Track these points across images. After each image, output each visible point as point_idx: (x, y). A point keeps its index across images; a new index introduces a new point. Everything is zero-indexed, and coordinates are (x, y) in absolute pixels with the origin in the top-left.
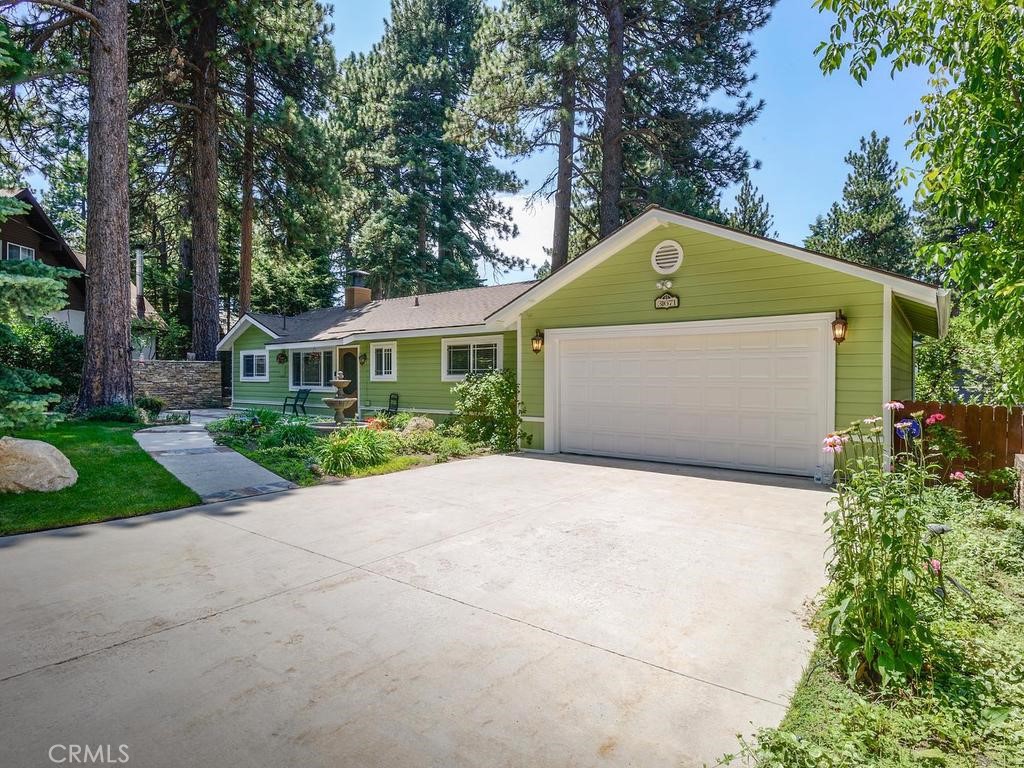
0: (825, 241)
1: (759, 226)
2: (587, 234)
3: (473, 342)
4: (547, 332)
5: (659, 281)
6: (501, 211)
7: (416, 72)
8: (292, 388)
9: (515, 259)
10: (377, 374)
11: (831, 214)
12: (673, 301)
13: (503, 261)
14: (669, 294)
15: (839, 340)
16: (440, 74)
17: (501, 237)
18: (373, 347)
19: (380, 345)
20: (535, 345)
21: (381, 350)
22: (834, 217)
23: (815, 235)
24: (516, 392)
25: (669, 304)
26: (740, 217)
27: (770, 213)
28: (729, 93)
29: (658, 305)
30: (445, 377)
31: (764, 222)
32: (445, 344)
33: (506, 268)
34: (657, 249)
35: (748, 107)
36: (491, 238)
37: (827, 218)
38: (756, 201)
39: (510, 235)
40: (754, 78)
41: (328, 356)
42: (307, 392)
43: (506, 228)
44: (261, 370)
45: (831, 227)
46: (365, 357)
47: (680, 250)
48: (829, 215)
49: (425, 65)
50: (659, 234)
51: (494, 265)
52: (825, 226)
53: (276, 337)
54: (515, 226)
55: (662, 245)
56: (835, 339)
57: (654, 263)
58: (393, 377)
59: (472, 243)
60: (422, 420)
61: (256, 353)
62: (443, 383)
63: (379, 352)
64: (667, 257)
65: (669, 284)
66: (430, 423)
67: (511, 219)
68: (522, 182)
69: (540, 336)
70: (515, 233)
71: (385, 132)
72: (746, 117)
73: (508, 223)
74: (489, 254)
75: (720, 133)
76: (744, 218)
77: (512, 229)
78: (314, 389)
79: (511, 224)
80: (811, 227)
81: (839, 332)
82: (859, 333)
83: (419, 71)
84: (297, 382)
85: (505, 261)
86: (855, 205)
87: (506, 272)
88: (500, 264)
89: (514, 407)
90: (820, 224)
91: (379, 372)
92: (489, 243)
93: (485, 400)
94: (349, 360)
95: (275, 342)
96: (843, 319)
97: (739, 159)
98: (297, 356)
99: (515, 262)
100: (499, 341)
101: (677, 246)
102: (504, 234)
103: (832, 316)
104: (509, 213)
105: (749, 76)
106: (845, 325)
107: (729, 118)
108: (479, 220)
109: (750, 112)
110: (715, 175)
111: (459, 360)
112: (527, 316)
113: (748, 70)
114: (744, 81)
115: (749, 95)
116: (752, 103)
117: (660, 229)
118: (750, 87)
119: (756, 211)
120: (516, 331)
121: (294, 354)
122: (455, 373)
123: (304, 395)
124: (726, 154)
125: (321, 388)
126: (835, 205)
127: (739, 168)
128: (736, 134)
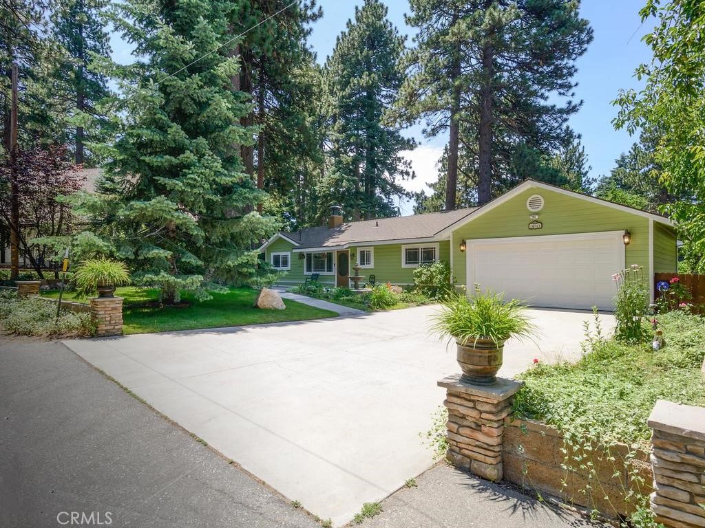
0: (628, 171)
1: (578, 162)
2: (466, 178)
3: (421, 246)
4: (468, 241)
5: (531, 215)
6: (405, 163)
7: (356, 82)
8: (306, 273)
9: (413, 193)
10: (361, 264)
11: (632, 151)
12: (539, 225)
13: (406, 195)
14: (537, 222)
15: (626, 244)
16: (371, 82)
17: (403, 179)
18: (359, 250)
19: (363, 249)
20: (462, 248)
21: (364, 252)
22: (634, 153)
23: (620, 167)
24: (449, 273)
25: (536, 226)
26: (564, 156)
27: (585, 153)
28: (560, 94)
29: (531, 227)
30: (404, 266)
31: (581, 159)
32: (404, 248)
33: (408, 199)
34: (530, 199)
35: (573, 104)
36: (399, 180)
37: (629, 154)
38: (575, 145)
39: (410, 178)
40: (577, 85)
41: (330, 256)
42: (318, 275)
43: (407, 173)
44: (285, 263)
45: (632, 160)
46: (353, 255)
47: (542, 200)
48: (630, 152)
49: (361, 77)
50: (531, 192)
51: (400, 197)
52: (627, 161)
53: (297, 245)
54: (414, 172)
55: (533, 197)
56: (625, 243)
57: (528, 206)
58: (371, 266)
59: (389, 184)
60: (396, 288)
61: (282, 254)
62: (403, 269)
63: (362, 253)
64: (535, 203)
65: (537, 217)
66: (401, 289)
67: (411, 168)
68: (417, 143)
69: (464, 243)
70: (413, 176)
71: (334, 118)
72: (572, 109)
73: (409, 170)
74: (398, 190)
75: (555, 119)
76: (566, 157)
77: (411, 174)
78: (321, 273)
79: (411, 171)
80: (617, 161)
81: (627, 240)
82: (637, 241)
83: (358, 81)
84: (309, 269)
85: (408, 194)
86: (649, 147)
87: (408, 201)
88: (404, 196)
89: (449, 280)
90: (623, 158)
91: (362, 263)
92: (397, 183)
93: (431, 277)
94: (343, 257)
95: (298, 248)
96: (628, 234)
97: (567, 134)
98: (309, 255)
99: (413, 195)
100: (437, 246)
101: (540, 197)
102: (405, 177)
103: (623, 232)
104: (409, 164)
105: (573, 84)
106: (630, 237)
107: (561, 111)
108: (392, 170)
109: (574, 107)
110: (552, 143)
111: (412, 256)
112: (455, 233)
113: (572, 80)
114: (570, 87)
115: (573, 95)
116: (575, 101)
117: (531, 189)
118: (573, 90)
119: (575, 152)
120: (449, 241)
121: (307, 254)
122: (409, 263)
123: (315, 277)
124: (559, 131)
125: (326, 273)
126: (635, 145)
127: (567, 139)
128: (566, 120)
